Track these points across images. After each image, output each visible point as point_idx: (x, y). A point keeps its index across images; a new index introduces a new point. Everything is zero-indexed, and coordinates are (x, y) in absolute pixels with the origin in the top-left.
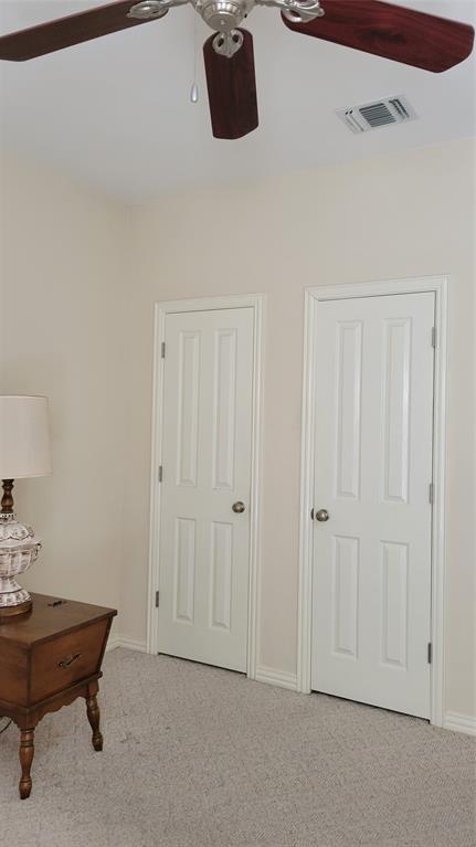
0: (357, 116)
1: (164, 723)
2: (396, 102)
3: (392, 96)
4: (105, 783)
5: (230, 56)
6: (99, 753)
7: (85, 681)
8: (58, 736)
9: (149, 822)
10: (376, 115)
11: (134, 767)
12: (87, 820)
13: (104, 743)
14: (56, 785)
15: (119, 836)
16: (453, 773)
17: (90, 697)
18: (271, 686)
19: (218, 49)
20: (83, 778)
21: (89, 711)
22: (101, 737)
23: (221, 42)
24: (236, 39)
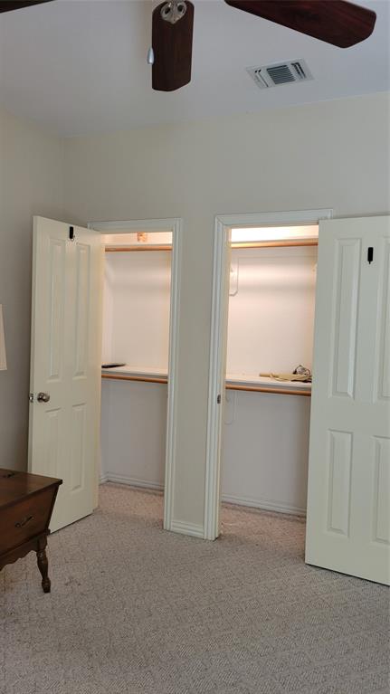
0: (265, 74)
1: (98, 568)
2: (296, 65)
3: (294, 60)
4: (55, 618)
5: (174, 23)
6: (48, 595)
7: (37, 537)
8: (12, 581)
9: (94, 648)
10: (280, 74)
11: (77, 604)
12: (43, 649)
13: (52, 586)
14: (14, 621)
15: (70, 661)
16: (327, 598)
17: (40, 550)
18: (183, 535)
19: (164, 16)
20: (36, 615)
21: (39, 562)
22: (49, 582)
23: (168, 11)
24: (180, 9)
